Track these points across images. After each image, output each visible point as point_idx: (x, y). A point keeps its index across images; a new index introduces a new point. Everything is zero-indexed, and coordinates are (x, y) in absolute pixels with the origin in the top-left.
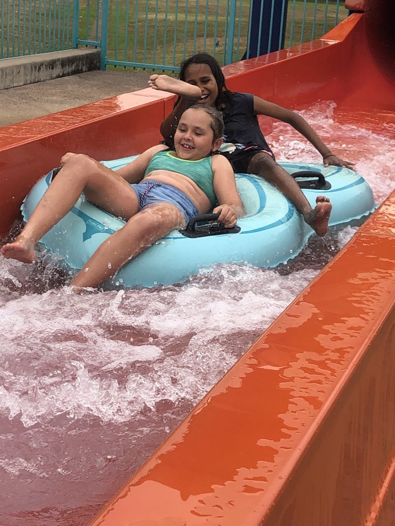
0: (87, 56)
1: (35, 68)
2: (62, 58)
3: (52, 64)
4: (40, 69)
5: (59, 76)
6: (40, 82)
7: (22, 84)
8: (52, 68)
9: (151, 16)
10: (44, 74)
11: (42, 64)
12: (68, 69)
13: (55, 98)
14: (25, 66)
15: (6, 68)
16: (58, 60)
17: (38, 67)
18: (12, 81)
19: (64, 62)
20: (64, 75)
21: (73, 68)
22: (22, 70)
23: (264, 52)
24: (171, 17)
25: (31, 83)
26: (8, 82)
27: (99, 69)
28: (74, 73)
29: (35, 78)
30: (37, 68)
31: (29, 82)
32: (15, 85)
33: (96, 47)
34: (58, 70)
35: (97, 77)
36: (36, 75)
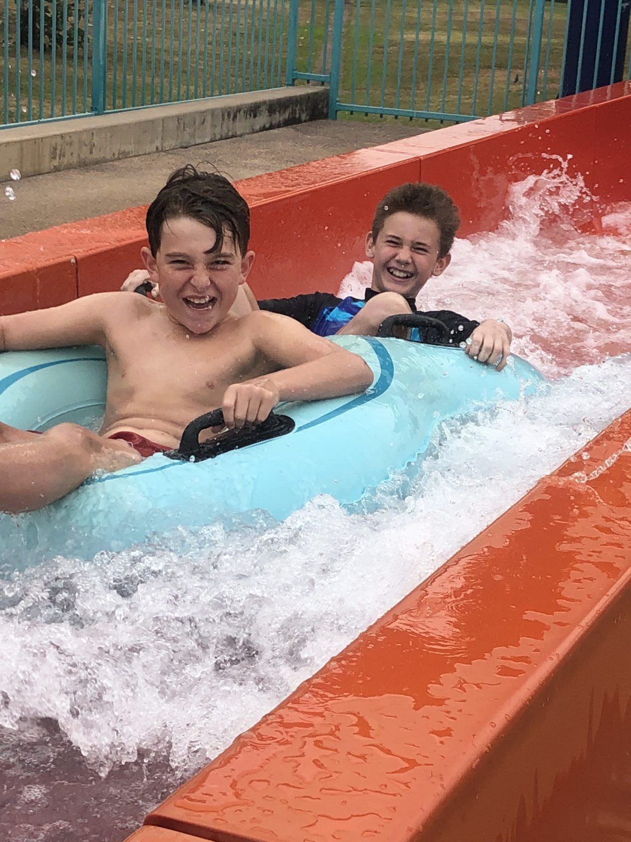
0: (308, 97)
1: (229, 115)
2: (270, 101)
3: (254, 110)
4: (235, 117)
5: (264, 129)
6: (236, 137)
7: (207, 140)
8: (255, 116)
9: (410, 36)
10: (241, 126)
11: (239, 109)
12: (278, 118)
13: (256, 161)
14: (213, 112)
15: (185, 115)
16: (264, 102)
17: (232, 114)
18: (192, 136)
19: (274, 107)
20: (271, 127)
21: (286, 116)
22: (209, 118)
23: (586, 86)
24: (442, 37)
25: (221, 139)
26: (187, 138)
27: (326, 116)
28: (287, 123)
29: (229, 131)
30: (232, 116)
31: (218, 137)
32: (198, 141)
33: (323, 84)
34: (263, 119)
35: (324, 130)
36: (229, 126)
